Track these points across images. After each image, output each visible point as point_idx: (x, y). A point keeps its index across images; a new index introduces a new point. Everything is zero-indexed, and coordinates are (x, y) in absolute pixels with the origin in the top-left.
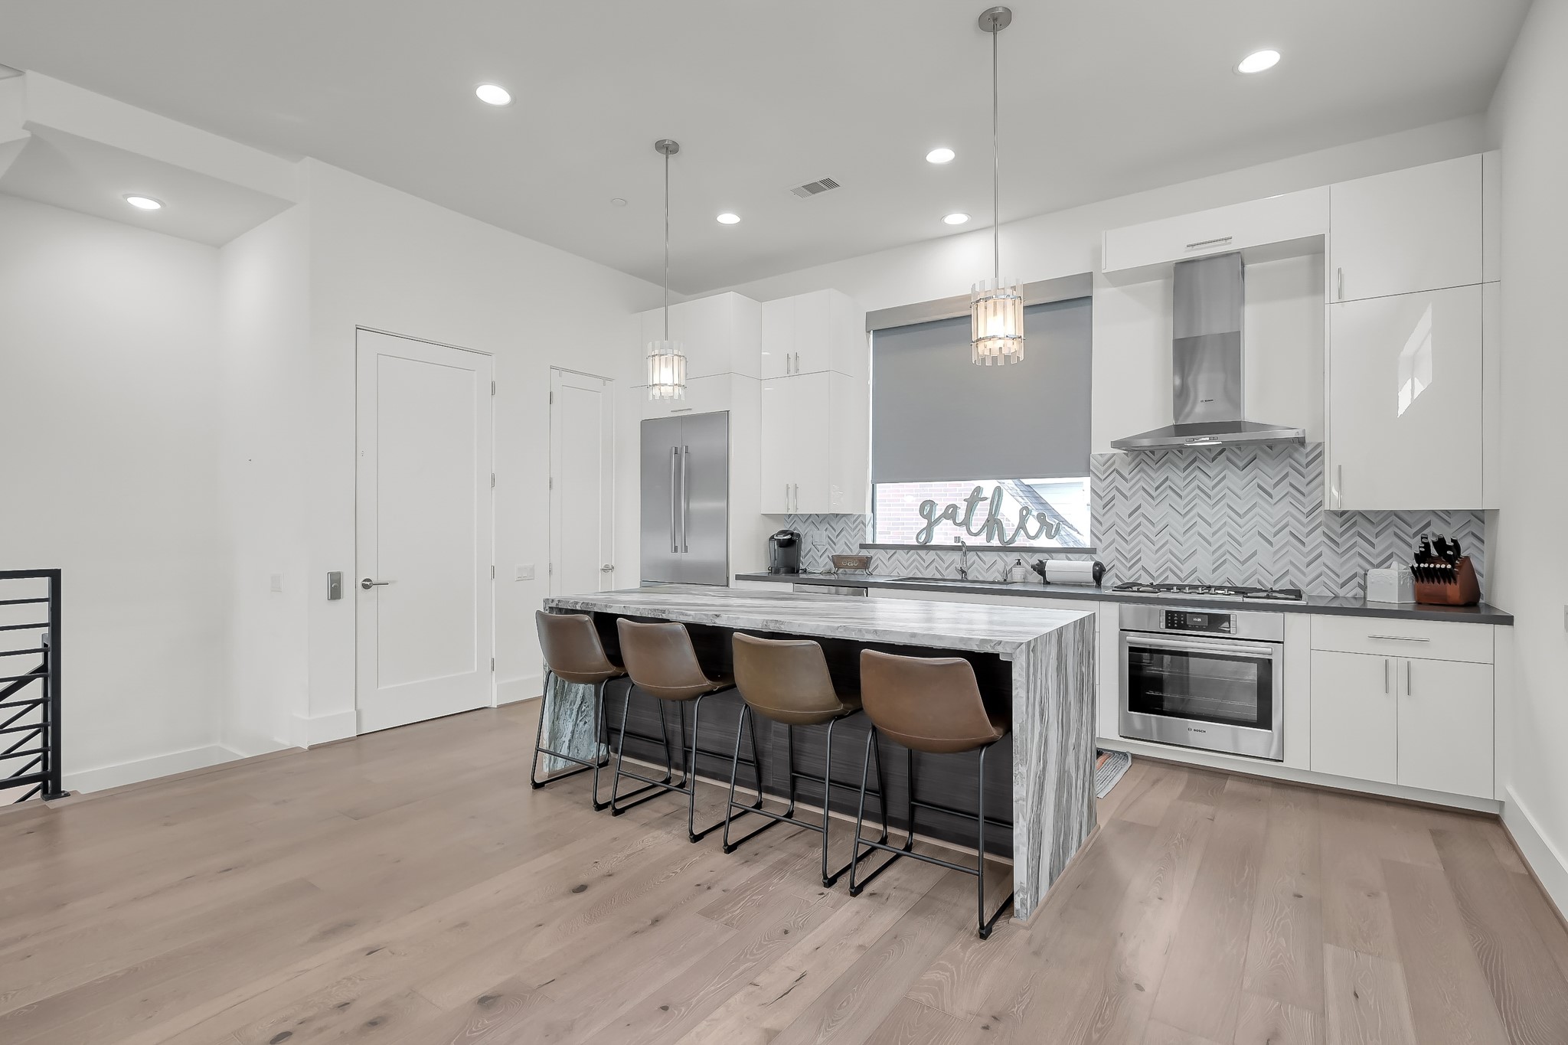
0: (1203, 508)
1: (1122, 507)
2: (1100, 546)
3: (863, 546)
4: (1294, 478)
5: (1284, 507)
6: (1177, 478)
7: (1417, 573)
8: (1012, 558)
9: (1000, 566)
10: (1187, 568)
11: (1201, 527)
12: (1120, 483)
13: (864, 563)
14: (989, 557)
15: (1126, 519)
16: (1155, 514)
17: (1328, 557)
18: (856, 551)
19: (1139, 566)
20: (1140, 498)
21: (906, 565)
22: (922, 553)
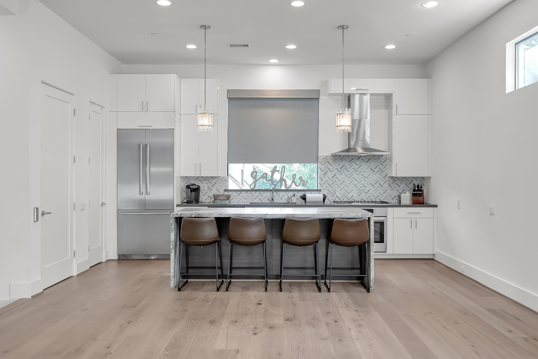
0: (355, 175)
1: (330, 175)
2: (322, 189)
3: (226, 190)
4: (380, 166)
5: (378, 175)
6: (347, 165)
7: (414, 195)
8: (291, 194)
9: (286, 197)
10: (350, 196)
11: (354, 182)
12: (329, 166)
13: (228, 197)
14: (281, 194)
15: (331, 179)
16: (340, 177)
17: (389, 191)
18: (222, 192)
19: (335, 195)
20: (335, 172)
21: (246, 198)
22: (253, 193)
